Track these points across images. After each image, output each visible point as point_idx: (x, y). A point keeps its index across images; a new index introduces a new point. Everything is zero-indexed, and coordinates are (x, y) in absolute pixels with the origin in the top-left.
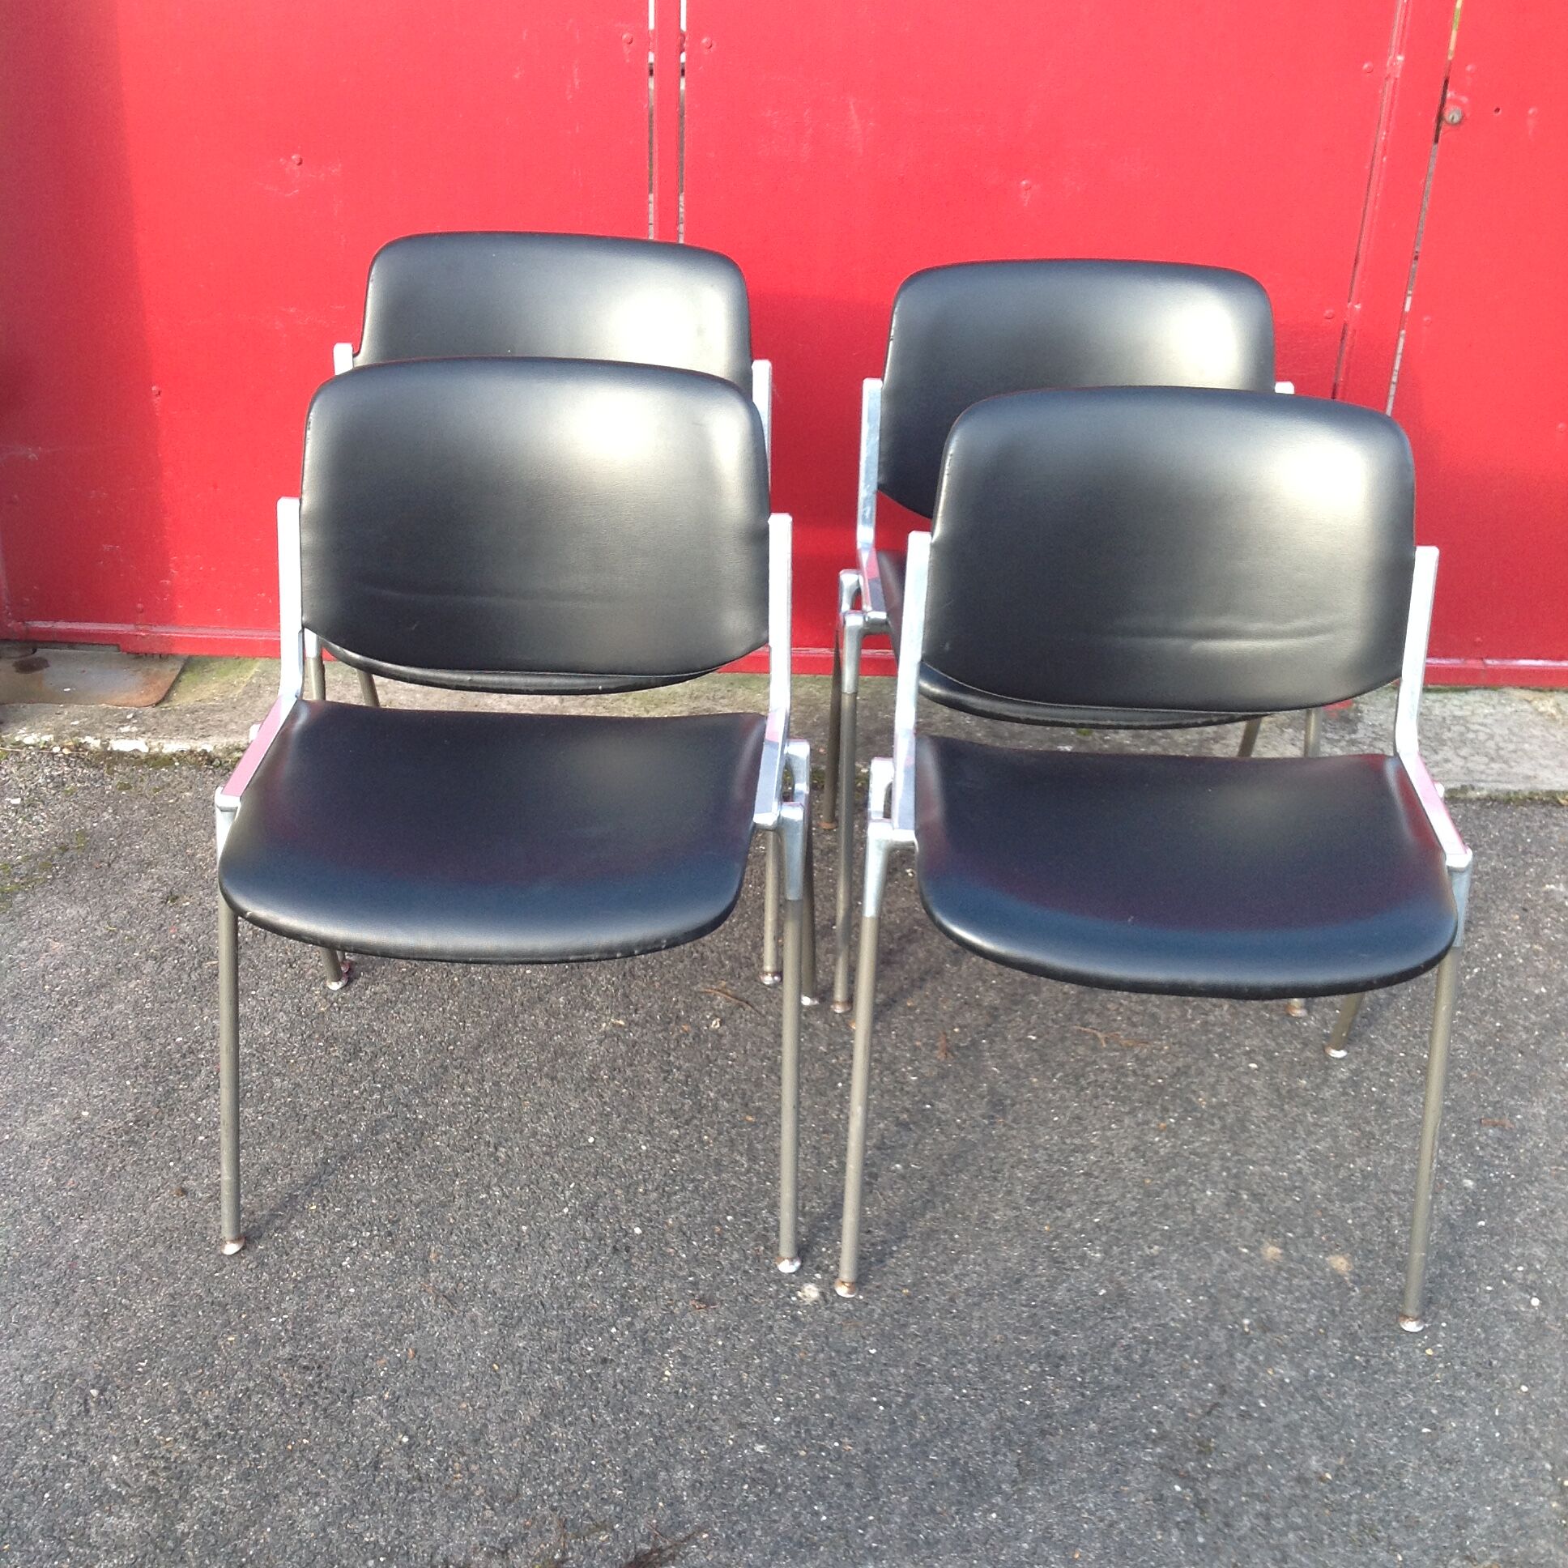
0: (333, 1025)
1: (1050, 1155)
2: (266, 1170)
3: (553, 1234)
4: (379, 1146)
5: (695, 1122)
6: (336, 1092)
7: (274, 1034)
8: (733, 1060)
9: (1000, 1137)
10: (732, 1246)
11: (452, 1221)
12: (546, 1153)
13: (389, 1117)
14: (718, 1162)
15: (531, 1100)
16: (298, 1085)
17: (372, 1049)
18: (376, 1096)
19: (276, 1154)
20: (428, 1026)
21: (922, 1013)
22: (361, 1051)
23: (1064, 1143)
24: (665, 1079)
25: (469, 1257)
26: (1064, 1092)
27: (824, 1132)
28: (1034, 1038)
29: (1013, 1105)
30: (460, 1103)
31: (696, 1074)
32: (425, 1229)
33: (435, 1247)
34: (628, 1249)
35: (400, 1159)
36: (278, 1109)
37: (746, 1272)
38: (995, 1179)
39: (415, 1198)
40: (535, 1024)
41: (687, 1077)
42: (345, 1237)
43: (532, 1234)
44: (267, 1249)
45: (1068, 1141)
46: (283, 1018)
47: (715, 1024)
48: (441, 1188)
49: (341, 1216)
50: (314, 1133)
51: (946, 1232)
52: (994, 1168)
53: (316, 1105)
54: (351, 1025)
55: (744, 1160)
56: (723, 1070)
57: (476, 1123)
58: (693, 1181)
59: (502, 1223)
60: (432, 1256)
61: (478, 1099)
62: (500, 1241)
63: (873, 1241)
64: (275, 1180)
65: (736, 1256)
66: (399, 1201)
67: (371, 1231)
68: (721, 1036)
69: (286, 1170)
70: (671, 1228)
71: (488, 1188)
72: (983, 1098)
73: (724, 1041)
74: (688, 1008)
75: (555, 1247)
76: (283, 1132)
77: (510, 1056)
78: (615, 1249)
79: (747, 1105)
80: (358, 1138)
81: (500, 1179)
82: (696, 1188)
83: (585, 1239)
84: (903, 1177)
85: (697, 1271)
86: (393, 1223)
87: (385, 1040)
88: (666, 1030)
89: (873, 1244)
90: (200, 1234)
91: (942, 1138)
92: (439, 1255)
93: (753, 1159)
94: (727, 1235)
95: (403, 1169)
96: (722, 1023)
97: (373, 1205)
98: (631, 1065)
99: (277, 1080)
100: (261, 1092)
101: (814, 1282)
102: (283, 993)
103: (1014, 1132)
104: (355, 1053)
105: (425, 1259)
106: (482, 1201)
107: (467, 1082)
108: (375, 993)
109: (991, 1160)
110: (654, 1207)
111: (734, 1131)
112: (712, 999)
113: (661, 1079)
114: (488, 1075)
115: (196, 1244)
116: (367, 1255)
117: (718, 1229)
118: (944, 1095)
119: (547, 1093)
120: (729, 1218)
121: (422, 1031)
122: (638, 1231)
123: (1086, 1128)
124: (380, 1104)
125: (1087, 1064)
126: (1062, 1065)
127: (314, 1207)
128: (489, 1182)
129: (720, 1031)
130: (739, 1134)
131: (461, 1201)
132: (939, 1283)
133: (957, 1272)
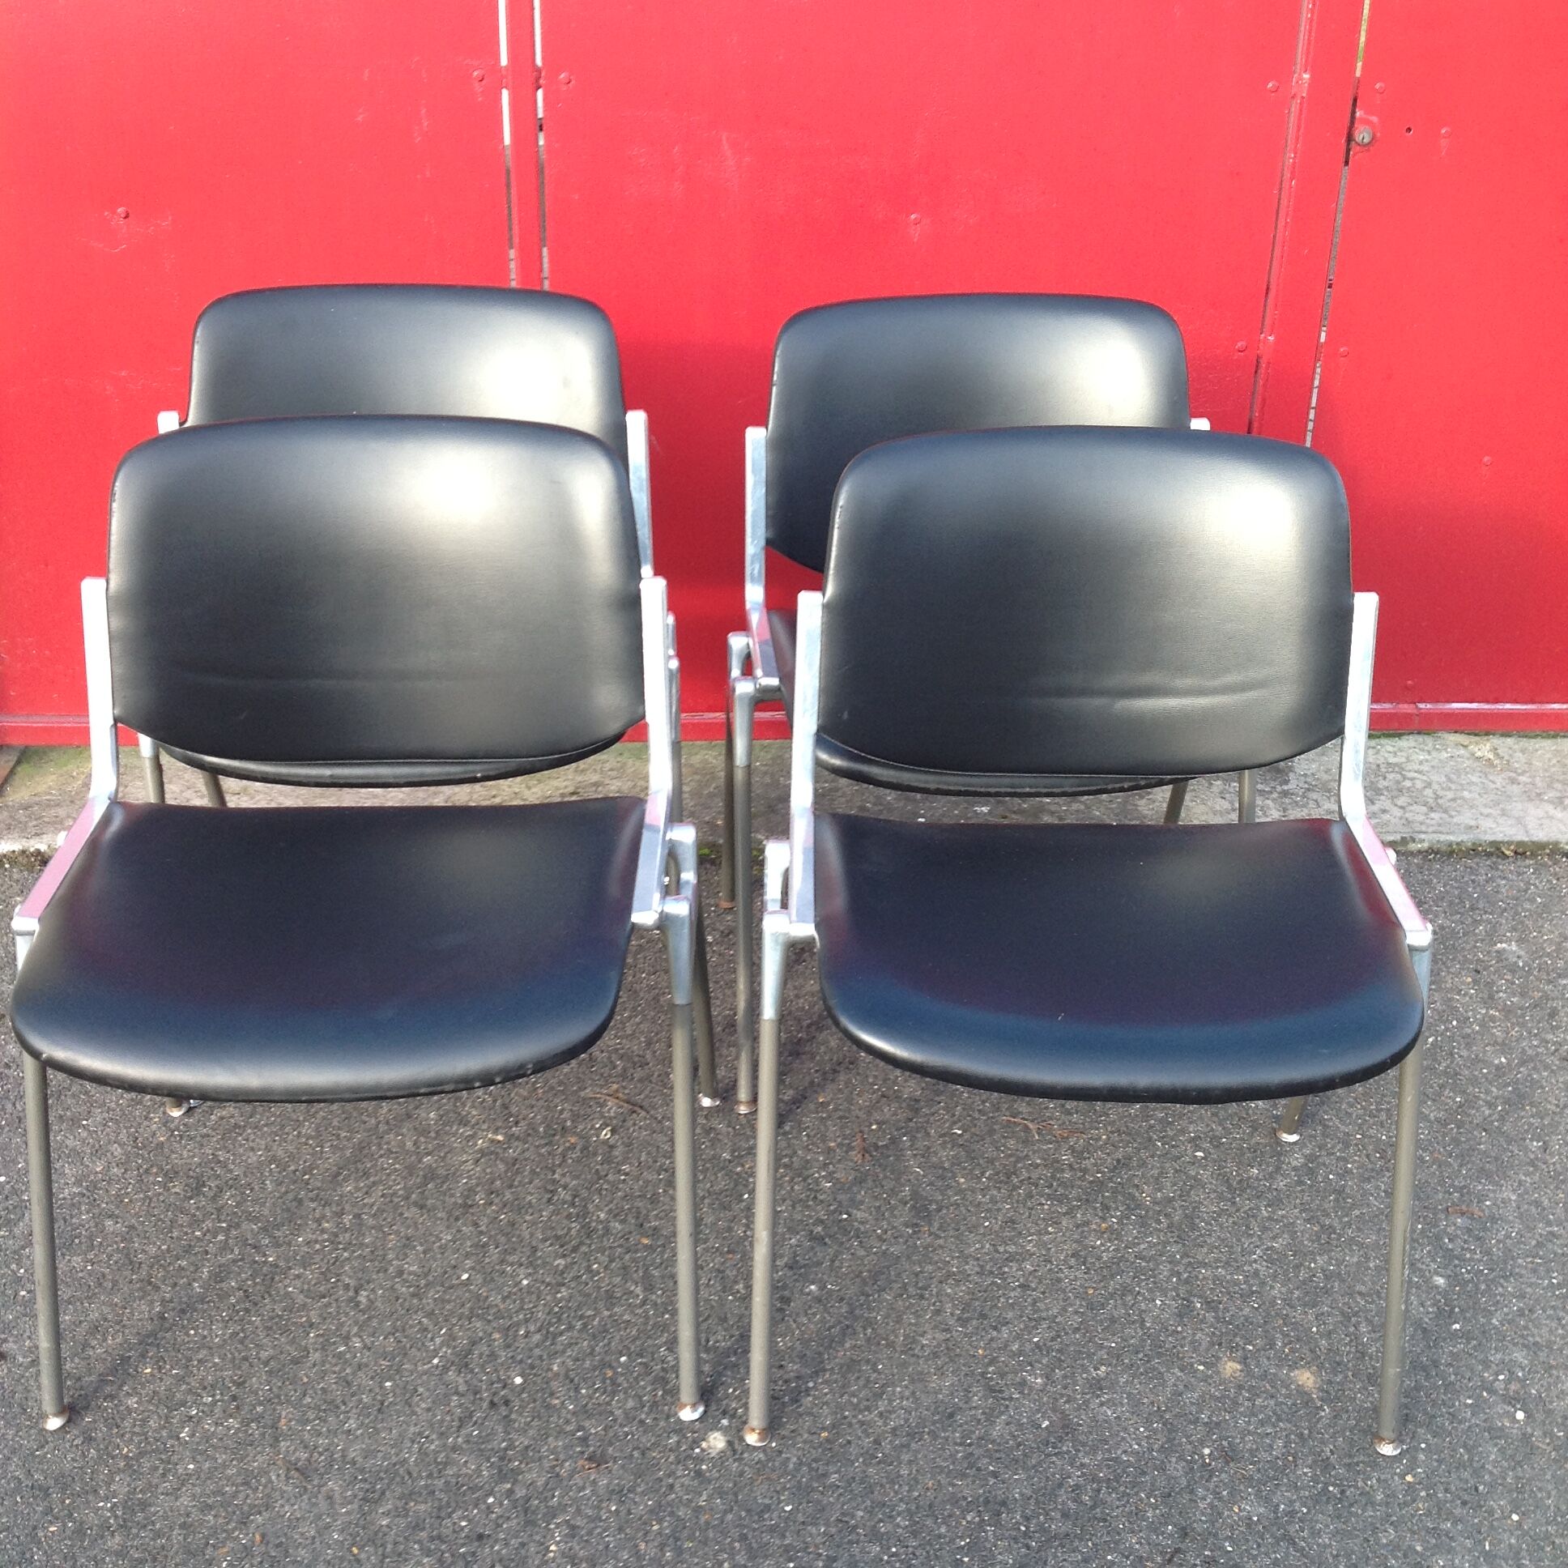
0: (174, 1156)
1: (982, 1267)
2: (95, 1329)
3: (421, 1390)
4: (224, 1296)
5: (584, 1249)
6: (175, 1234)
7: (108, 1168)
8: (626, 1174)
9: (926, 1248)
10: (625, 1393)
11: (305, 1380)
12: (413, 1295)
13: (235, 1261)
14: (610, 1295)
15: (397, 1233)
16: (132, 1227)
17: (218, 1182)
18: (221, 1237)
19: (106, 1310)
20: (280, 1153)
21: (835, 1110)
22: (204, 1186)
23: (997, 1251)
24: (549, 1200)
25: (325, 1421)
26: (995, 1192)
27: (729, 1252)
28: (960, 1132)
29: (939, 1210)
30: (316, 1242)
31: (584, 1193)
32: (275, 1389)
33: (285, 1412)
34: (507, 1403)
35: (247, 1311)
36: (110, 1257)
37: (642, 1422)
38: (922, 1297)
39: (264, 1355)
40: (402, 1144)
41: (575, 1196)
42: (183, 1404)
43: (398, 1391)
44: (95, 1421)
45: (1001, 1249)
46: (117, 1150)
47: (605, 1134)
48: (293, 1342)
49: (180, 1379)
50: (150, 1283)
51: (868, 1361)
52: (920, 1285)
53: (153, 1250)
54: (194, 1156)
55: (639, 1290)
56: (615, 1188)
57: (334, 1264)
58: (581, 1317)
59: (362, 1378)
60: (283, 1421)
61: (336, 1236)
62: (360, 1401)
63: (786, 1377)
64: (105, 1340)
65: (630, 1404)
66: (245, 1359)
67: (213, 1396)
68: (612, 1147)
69: (118, 1327)
70: (557, 1375)
71: (346, 1339)
72: (906, 1203)
73: (616, 1153)
74: (576, 1117)
75: (424, 1405)
76: (115, 1283)
77: (374, 1183)
78: (493, 1404)
79: (642, 1225)
80: (200, 1287)
81: (361, 1329)
82: (585, 1325)
83: (457, 1393)
84: (818, 1300)
85: (587, 1424)
86: (239, 1385)
87: (231, 1171)
88: (549, 1143)
89: (786, 1381)
90: (20, 1405)
91: (862, 1253)
92: (290, 1421)
93: (649, 1288)
94: (621, 1379)
95: (250, 1322)
96: (613, 1131)
97: (215, 1365)
98: (511, 1186)
99: (109, 1223)
100: (91, 1238)
101: (720, 1429)
102: (117, 1122)
103: (941, 1242)
104: (197, 1189)
105: (275, 1427)
106: (340, 1355)
107: (323, 1217)
108: (222, 1118)
109: (917, 1275)
110: (537, 1352)
111: (627, 1257)
112: (602, 1105)
113: (545, 1200)
114: (347, 1207)
115: (14, 1418)
116: (208, 1425)
117: (610, 1373)
118: (862, 1203)
119: (416, 1223)
120: (623, 1359)
121: (273, 1159)
122: (518, 1380)
123: (1020, 1233)
124: (225, 1247)
125: (1019, 1160)
126: (991, 1161)
127: (148, 1370)
128: (349, 1332)
129: (612, 1142)
130: (634, 1260)
131: (316, 1356)
132: (862, 1423)
133: (882, 1409)
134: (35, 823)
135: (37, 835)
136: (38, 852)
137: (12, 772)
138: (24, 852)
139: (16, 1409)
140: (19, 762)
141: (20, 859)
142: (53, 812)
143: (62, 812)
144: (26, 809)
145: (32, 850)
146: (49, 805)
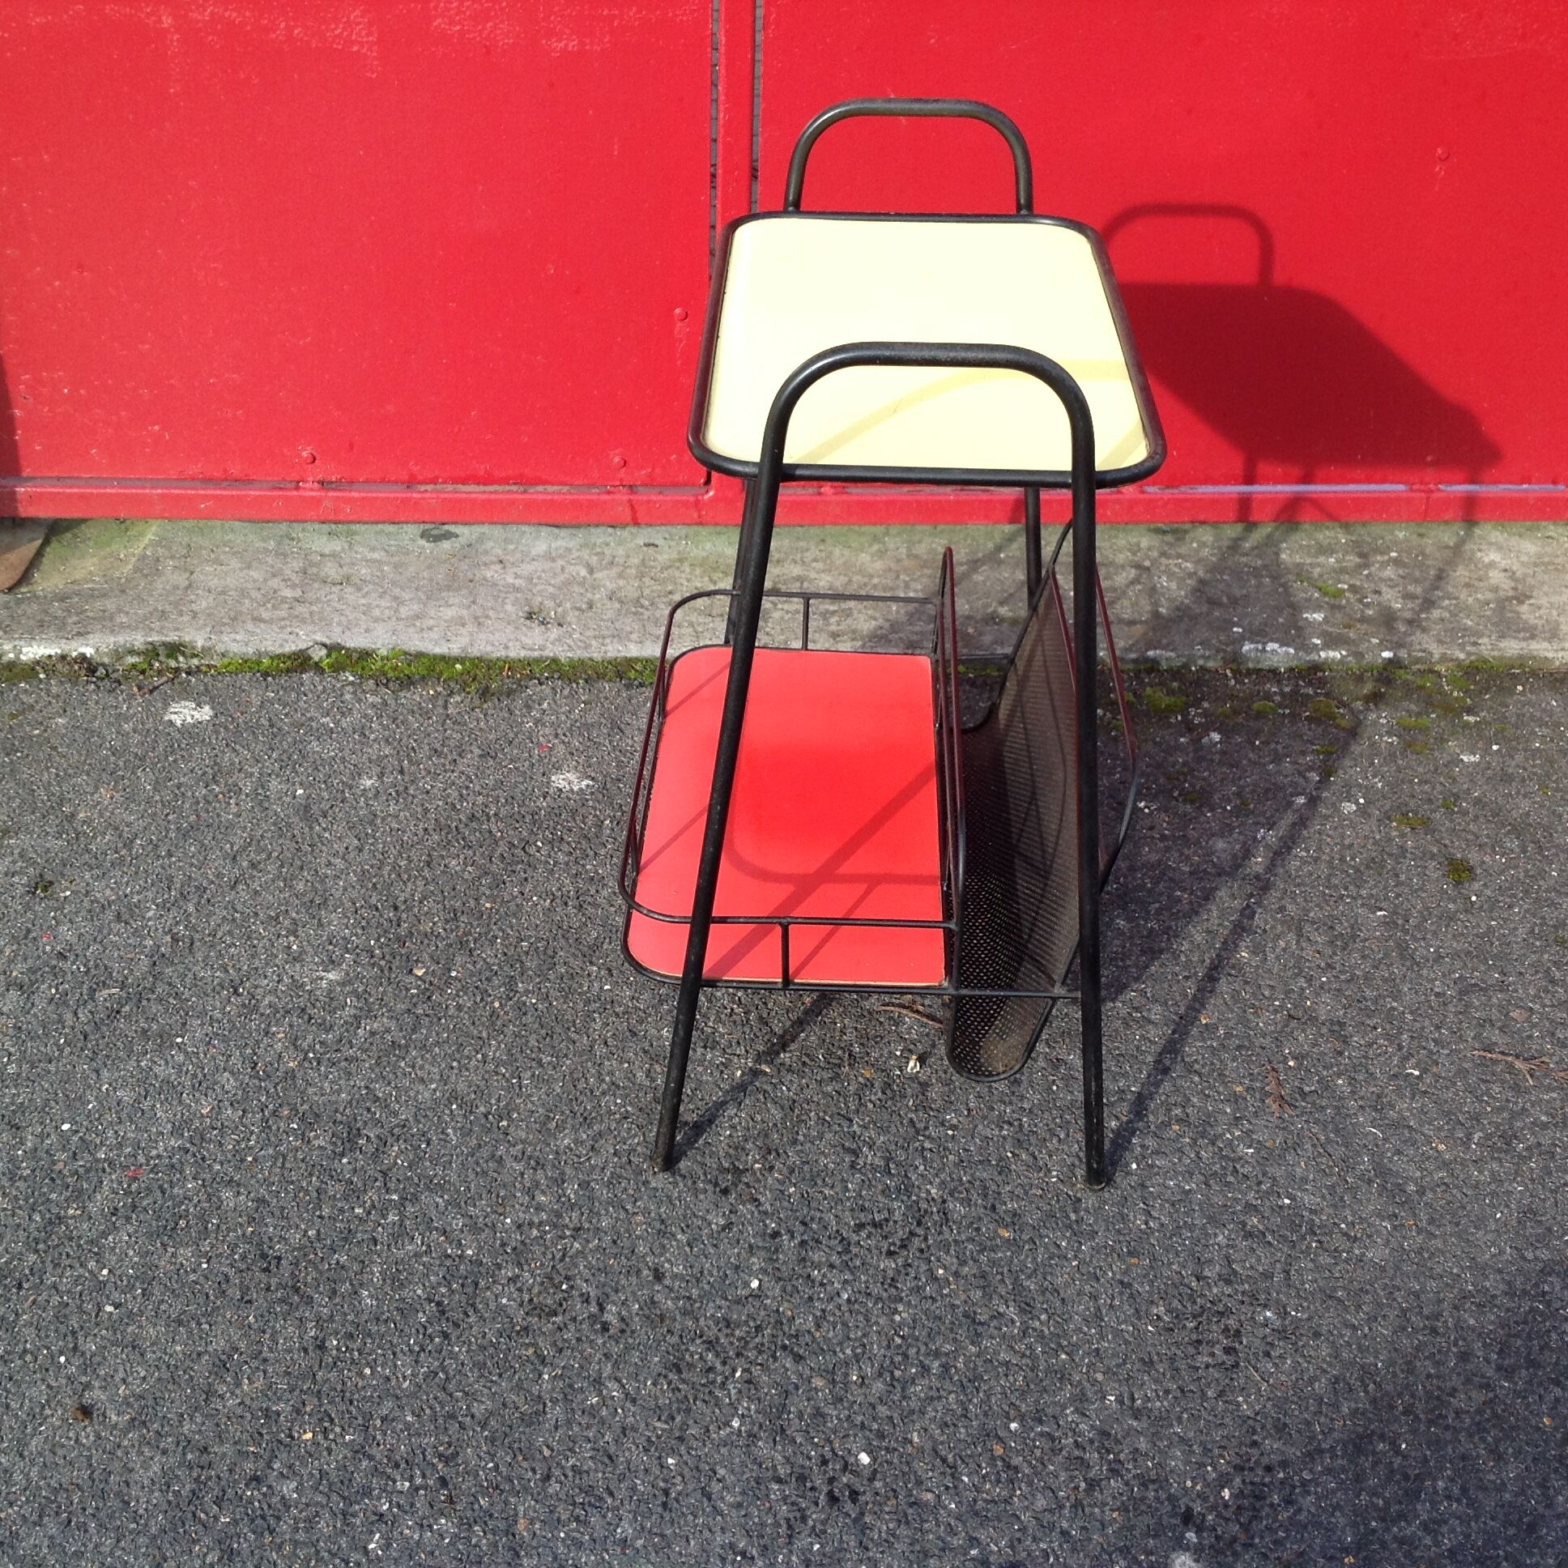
0: (311, 1090)
1: (1509, 1283)
2: (221, 1366)
3: (722, 1472)
4: (406, 1310)
5: (916, 1241)
6: (326, 1212)
7: (218, 1109)
8: (954, 1127)
9: (1419, 1252)
10: (1030, 1484)
11: (547, 1452)
12: (685, 1313)
13: (417, 1255)
14: (970, 1317)
15: (646, 1212)
16: (261, 1201)
17: (378, 1131)
18: (393, 1217)
19: (235, 1334)
20: (462, 1087)
21: (1228, 1035)
22: (359, 1135)
23: (1525, 1259)
24: (853, 1166)
25: (586, 1523)
26: (1495, 1166)
27: (1130, 1254)
28: (1417, 1073)
29: (1421, 1192)
30: (531, 1224)
31: (901, 1156)
32: (502, 1469)
33: (524, 1506)
34: (854, 1495)
35: (446, 1336)
36: (233, 1248)
37: (1064, 1533)
38: (1434, 1331)
39: (478, 1409)
40: (630, 1076)
41: (888, 1160)
42: (367, 1492)
43: (686, 1471)
44: (235, 1522)
45: (1530, 1255)
46: (229, 1082)
47: (912, 1065)
48: (519, 1387)
49: (359, 1451)
50: (297, 1290)
51: (1382, 1437)
52: (1426, 1312)
53: (295, 1237)
54: (339, 1092)
55: (1012, 1312)
56: (942, 1149)
57: (562, 1260)
58: (937, 1354)
59: (632, 1453)
60: (522, 1524)
61: (559, 1215)
62: (634, 1489)
63: (1265, 1461)
64: (238, 1384)
65: (1041, 1503)
66: (452, 1416)
67: (411, 1479)
68: (925, 1086)
69: (255, 1364)
70: (921, 1450)
71: (598, 1382)
72: (1370, 1182)
73: (933, 1094)
74: (864, 1038)
75: (729, 1498)
76: (245, 1290)
77: (600, 1134)
78: (833, 1499)
79: (993, 1207)
80: (371, 1296)
81: (616, 1365)
82: (945, 1367)
83: (779, 1481)
84: (1281, 1333)
85: (982, 1536)
86: (446, 1460)
87: (396, 1114)
88: (836, 1077)
89: (1269, 1469)
90: (118, 1494)
91: (1325, 1259)
92: (532, 1522)
93: (1026, 1309)
94: (1017, 1461)
95: (453, 1356)
96: (922, 1060)
97: (408, 1426)
98: (795, 1142)
99: (227, 1194)
100: (203, 1218)
101: (1187, 1549)
102: (225, 1040)
103: (1439, 1243)
104: (350, 1139)
105: (510, 1532)
106: (592, 1412)
107: (537, 1184)
108: (373, 1033)
109: (1417, 1295)
110: (882, 1410)
111: (983, 1258)
112: (897, 1023)
113: (846, 1165)
114: (568, 1171)
115: (111, 1517)
116: (408, 1529)
117: (999, 1450)
118: (1304, 1180)
119: (669, 1198)
120: (1013, 1426)
121: (454, 1096)
122: (864, 1458)
123: (1549, 1230)
124: (400, 1234)
126: (1476, 1118)
127: (309, 1435)
128: (600, 1372)
129: (923, 1078)
130: (993, 1263)
131: (556, 1412)
132: (1401, 1541)
133: (1425, 1517)
134: (75, 619)
135: (79, 634)
136: (83, 658)
137: (39, 554)
138: (63, 657)
139: (113, 1503)
140: (46, 542)
141: (59, 666)
142: (98, 604)
143: (110, 605)
144: (62, 600)
145: (74, 654)
146: (92, 595)
